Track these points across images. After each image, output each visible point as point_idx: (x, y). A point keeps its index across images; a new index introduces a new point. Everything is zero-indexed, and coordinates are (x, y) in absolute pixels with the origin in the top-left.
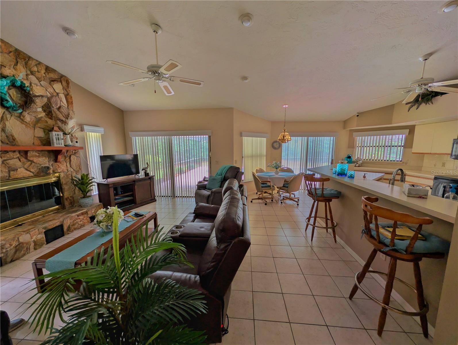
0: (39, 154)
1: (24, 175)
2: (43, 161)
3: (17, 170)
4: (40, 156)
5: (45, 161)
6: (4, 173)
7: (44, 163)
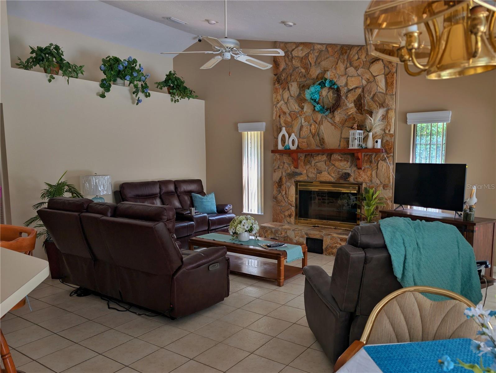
0: (341, 157)
1: (326, 178)
2: (344, 166)
3: (322, 173)
4: (342, 160)
5: (345, 167)
6: (312, 174)
7: (345, 168)
